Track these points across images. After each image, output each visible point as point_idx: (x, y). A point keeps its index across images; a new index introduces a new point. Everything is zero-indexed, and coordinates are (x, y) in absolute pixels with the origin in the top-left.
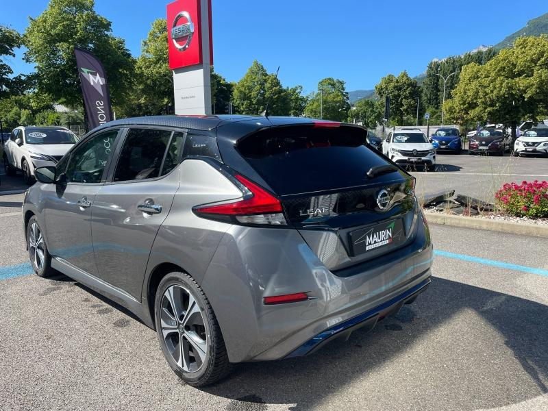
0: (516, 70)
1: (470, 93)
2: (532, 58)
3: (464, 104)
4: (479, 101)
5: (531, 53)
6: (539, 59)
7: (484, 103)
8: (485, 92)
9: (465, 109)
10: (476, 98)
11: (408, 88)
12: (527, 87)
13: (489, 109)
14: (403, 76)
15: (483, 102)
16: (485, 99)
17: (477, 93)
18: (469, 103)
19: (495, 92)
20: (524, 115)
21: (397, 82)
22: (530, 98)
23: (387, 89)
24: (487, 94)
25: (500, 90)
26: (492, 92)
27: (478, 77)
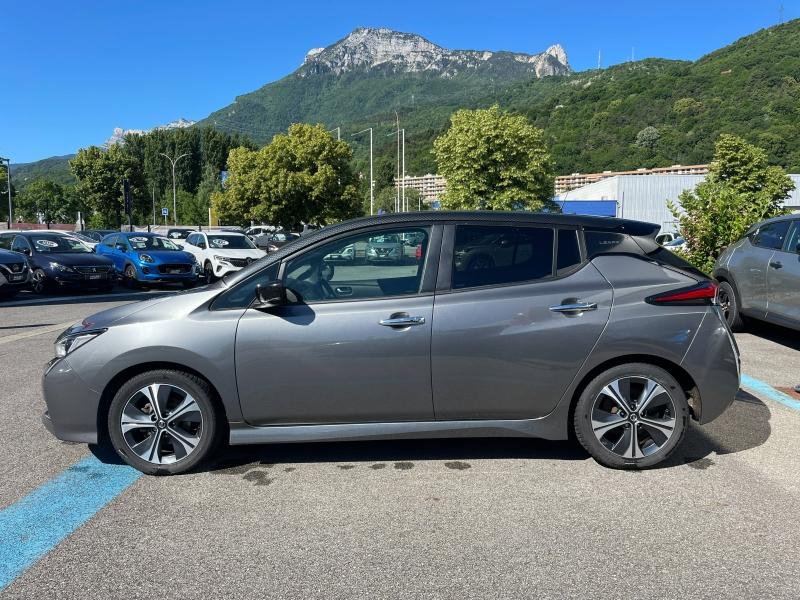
0: (296, 162)
1: (250, 186)
2: (313, 151)
3: (242, 199)
4: (263, 196)
5: (312, 143)
6: (320, 152)
7: (268, 199)
8: (267, 186)
9: (244, 206)
10: (257, 193)
11: (125, 169)
12: (313, 184)
13: (275, 207)
14: (116, 151)
15: (266, 198)
16: (269, 194)
17: (258, 186)
18: (248, 198)
19: (280, 187)
20: (311, 217)
21: (107, 159)
22: (317, 197)
23: (91, 167)
24: (271, 189)
25: (285, 185)
26: (276, 186)
27: (254, 166)
